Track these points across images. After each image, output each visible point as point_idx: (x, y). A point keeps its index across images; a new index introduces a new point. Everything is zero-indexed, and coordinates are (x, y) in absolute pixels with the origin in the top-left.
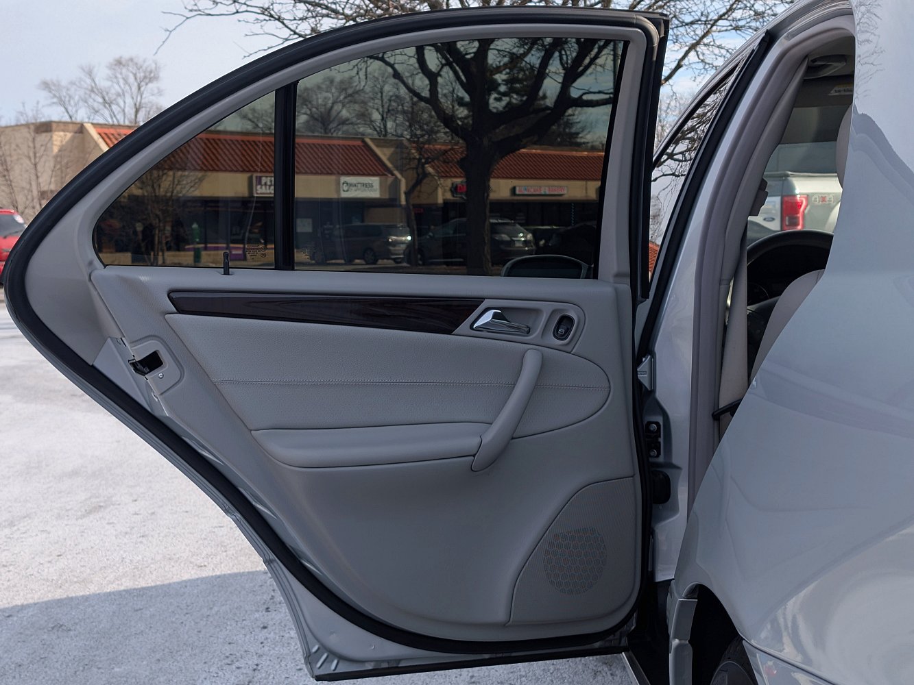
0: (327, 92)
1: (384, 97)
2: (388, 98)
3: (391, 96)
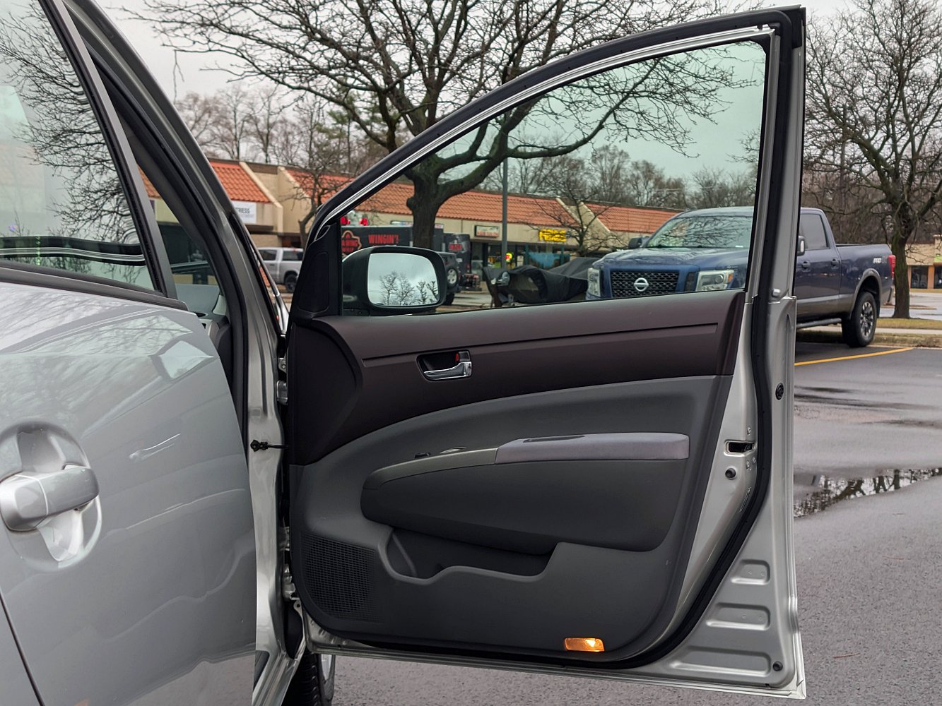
0: (190, 109)
1: (237, 117)
2: (242, 118)
3: (246, 117)
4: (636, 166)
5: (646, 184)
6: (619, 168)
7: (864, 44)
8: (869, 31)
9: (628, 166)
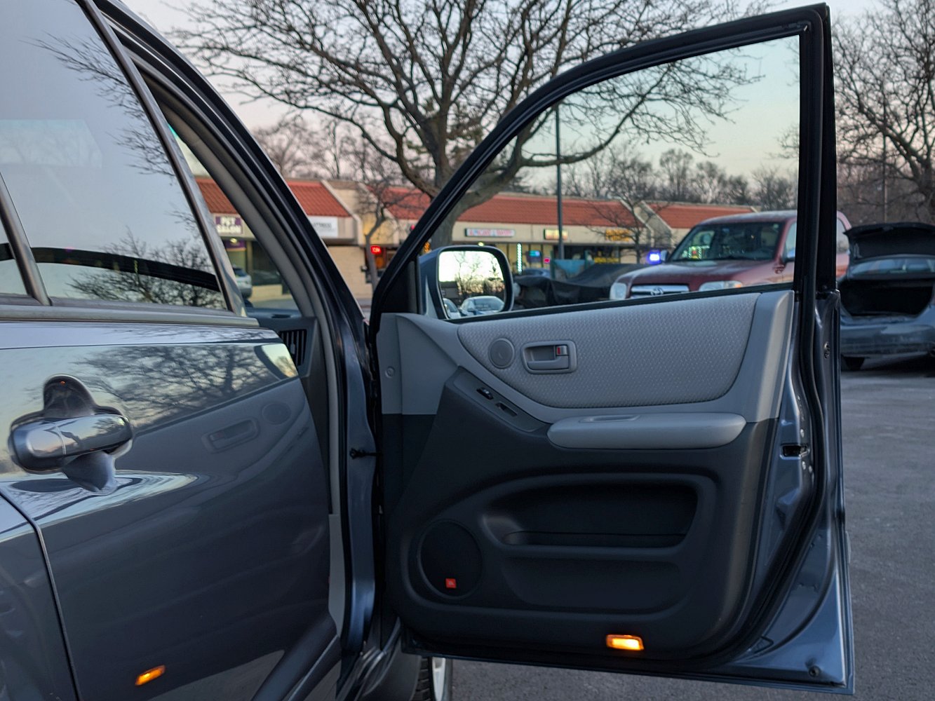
2: (340, 139)
3: (344, 138)
4: (701, 167)
5: (710, 183)
6: (685, 170)
7: (892, 40)
8: (896, 28)
9: (693, 167)
